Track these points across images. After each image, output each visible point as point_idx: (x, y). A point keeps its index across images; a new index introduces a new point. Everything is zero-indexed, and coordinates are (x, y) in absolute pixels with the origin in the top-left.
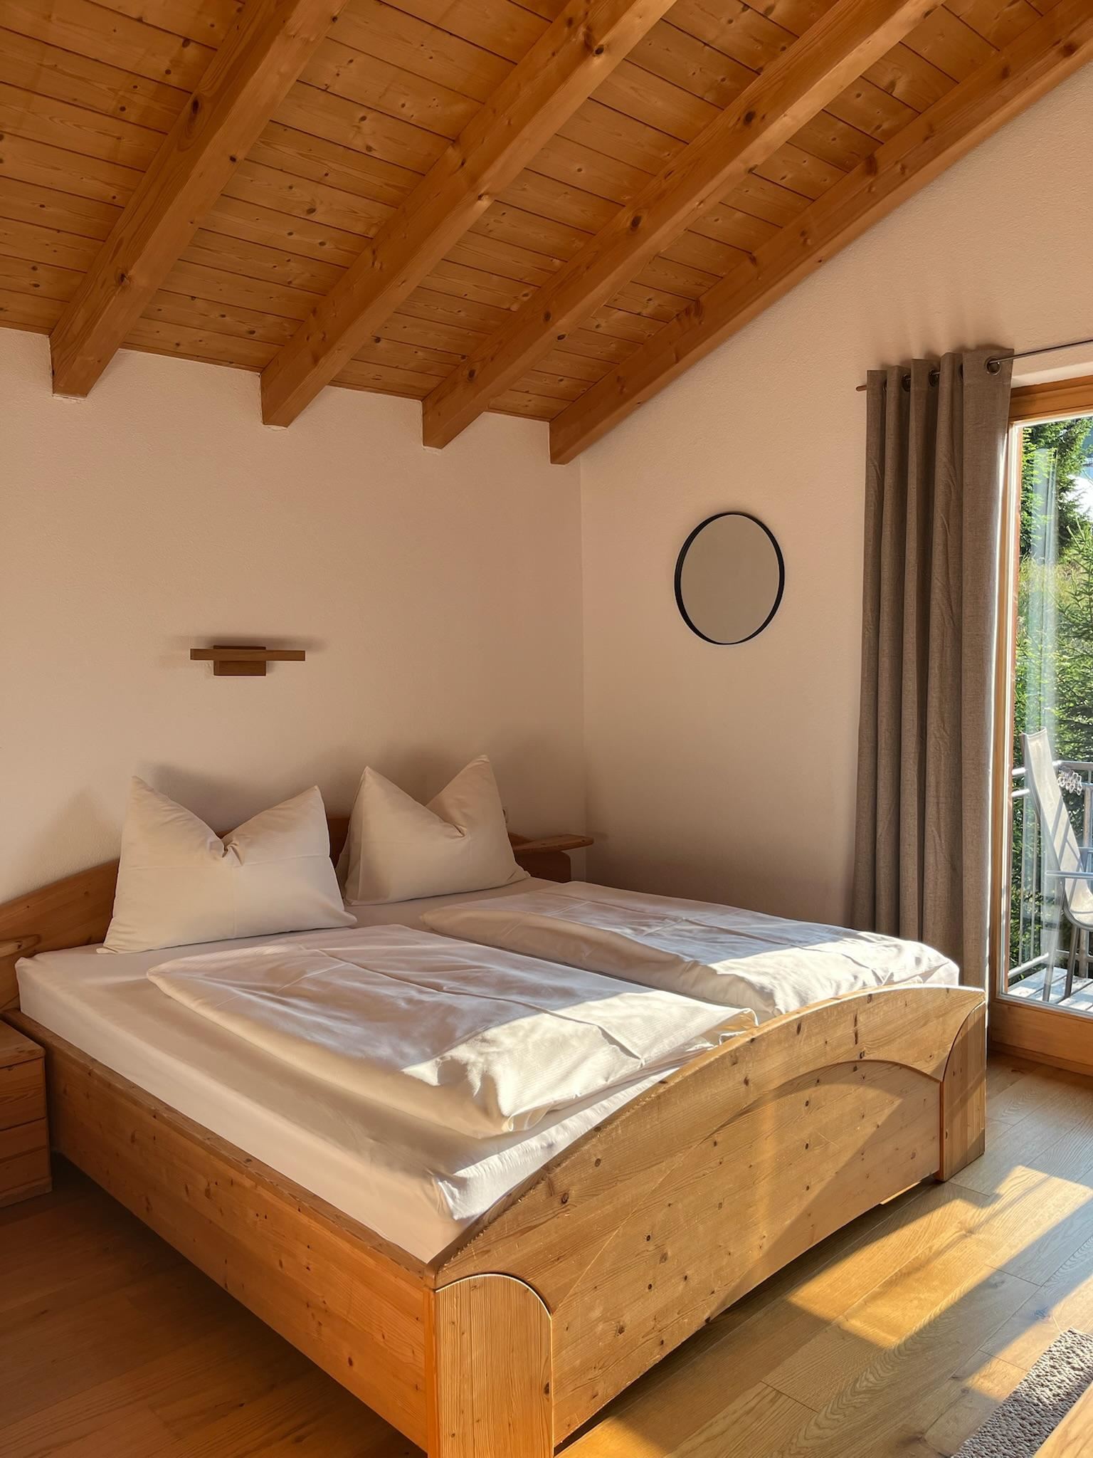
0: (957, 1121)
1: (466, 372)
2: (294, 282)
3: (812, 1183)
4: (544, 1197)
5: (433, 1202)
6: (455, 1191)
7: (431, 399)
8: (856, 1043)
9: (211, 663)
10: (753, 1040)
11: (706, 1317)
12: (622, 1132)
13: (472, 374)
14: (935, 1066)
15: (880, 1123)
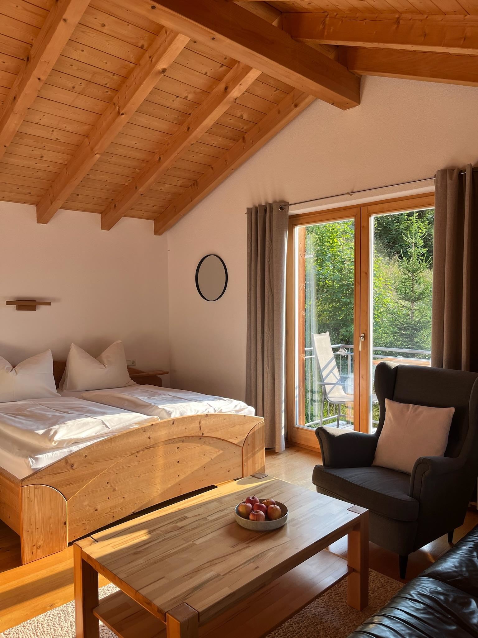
0: (250, 462)
1: (114, 205)
2: (41, 178)
3: (181, 474)
4: (64, 464)
5: (26, 464)
6: (34, 461)
7: (103, 213)
8: (200, 430)
9: (15, 306)
10: (152, 425)
11: (133, 511)
12: (96, 448)
13: (115, 206)
14: (239, 441)
15: (212, 458)
